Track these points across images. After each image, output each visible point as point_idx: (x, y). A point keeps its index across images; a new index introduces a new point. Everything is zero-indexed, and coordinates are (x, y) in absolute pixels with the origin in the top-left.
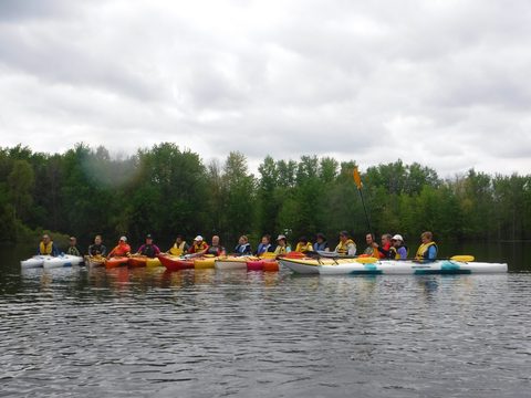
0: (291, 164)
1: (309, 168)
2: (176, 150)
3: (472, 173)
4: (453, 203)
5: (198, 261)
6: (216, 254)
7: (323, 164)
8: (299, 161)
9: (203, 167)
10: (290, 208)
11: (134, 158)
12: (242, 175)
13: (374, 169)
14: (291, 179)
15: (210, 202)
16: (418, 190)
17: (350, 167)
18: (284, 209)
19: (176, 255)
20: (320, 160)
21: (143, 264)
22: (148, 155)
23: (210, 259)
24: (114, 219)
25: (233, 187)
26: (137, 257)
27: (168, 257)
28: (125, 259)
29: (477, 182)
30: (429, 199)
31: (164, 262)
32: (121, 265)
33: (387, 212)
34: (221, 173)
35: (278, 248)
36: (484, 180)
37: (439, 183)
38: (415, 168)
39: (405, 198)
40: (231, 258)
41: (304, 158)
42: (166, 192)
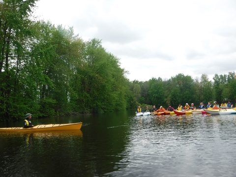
1: (232, 76)
5: (186, 111)
6: (193, 109)
8: (228, 74)
9: (193, 80)
10: (226, 91)
11: (170, 80)
12: (207, 81)
14: (225, 81)
19: (180, 110)
21: (169, 114)
22: (174, 78)
23: (191, 111)
24: (166, 99)
26: (167, 112)
27: (177, 111)
28: (163, 112)
31: (176, 113)
32: (162, 114)
34: (200, 81)
35: (214, 106)
40: (198, 110)
41: (230, 73)
42: (181, 89)
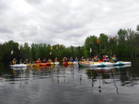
0: (38, 45)
1: (41, 46)
2: (13, 42)
3: (71, 46)
4: (68, 52)
7: (44, 45)
10: (38, 53)
11: (4, 44)
12: (28, 47)
13: (54, 46)
14: (38, 48)
15: (21, 52)
16: (62, 49)
17: (49, 45)
18: (36, 53)
22: (7, 43)
25: (26, 49)
29: (72, 48)
34: (23, 46)
37: (66, 48)
41: (40, 44)
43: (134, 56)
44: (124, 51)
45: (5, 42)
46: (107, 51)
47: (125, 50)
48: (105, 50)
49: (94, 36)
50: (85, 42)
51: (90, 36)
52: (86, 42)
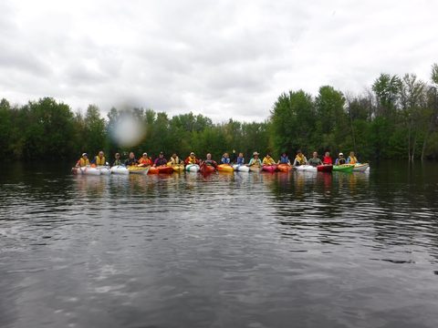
2: (54, 102)
3: (231, 120)
4: (221, 137)
7: (147, 113)
9: (72, 113)
11: (25, 109)
12: (97, 119)
13: (177, 117)
15: (77, 135)
16: (202, 129)
17: (163, 116)
20: (145, 111)
22: (36, 105)
24: (13, 146)
25: (91, 126)
29: (233, 126)
30: (209, 135)
33: (184, 141)
34: (84, 114)
36: (237, 125)
37: (213, 126)
38: (200, 117)
39: (195, 134)
42: (48, 129)
43: (418, 158)
44: (389, 143)
45: (30, 103)
46: (338, 140)
47: (391, 138)
48: (332, 136)
49: (301, 93)
50: (272, 110)
51: (291, 92)
52: (276, 110)
